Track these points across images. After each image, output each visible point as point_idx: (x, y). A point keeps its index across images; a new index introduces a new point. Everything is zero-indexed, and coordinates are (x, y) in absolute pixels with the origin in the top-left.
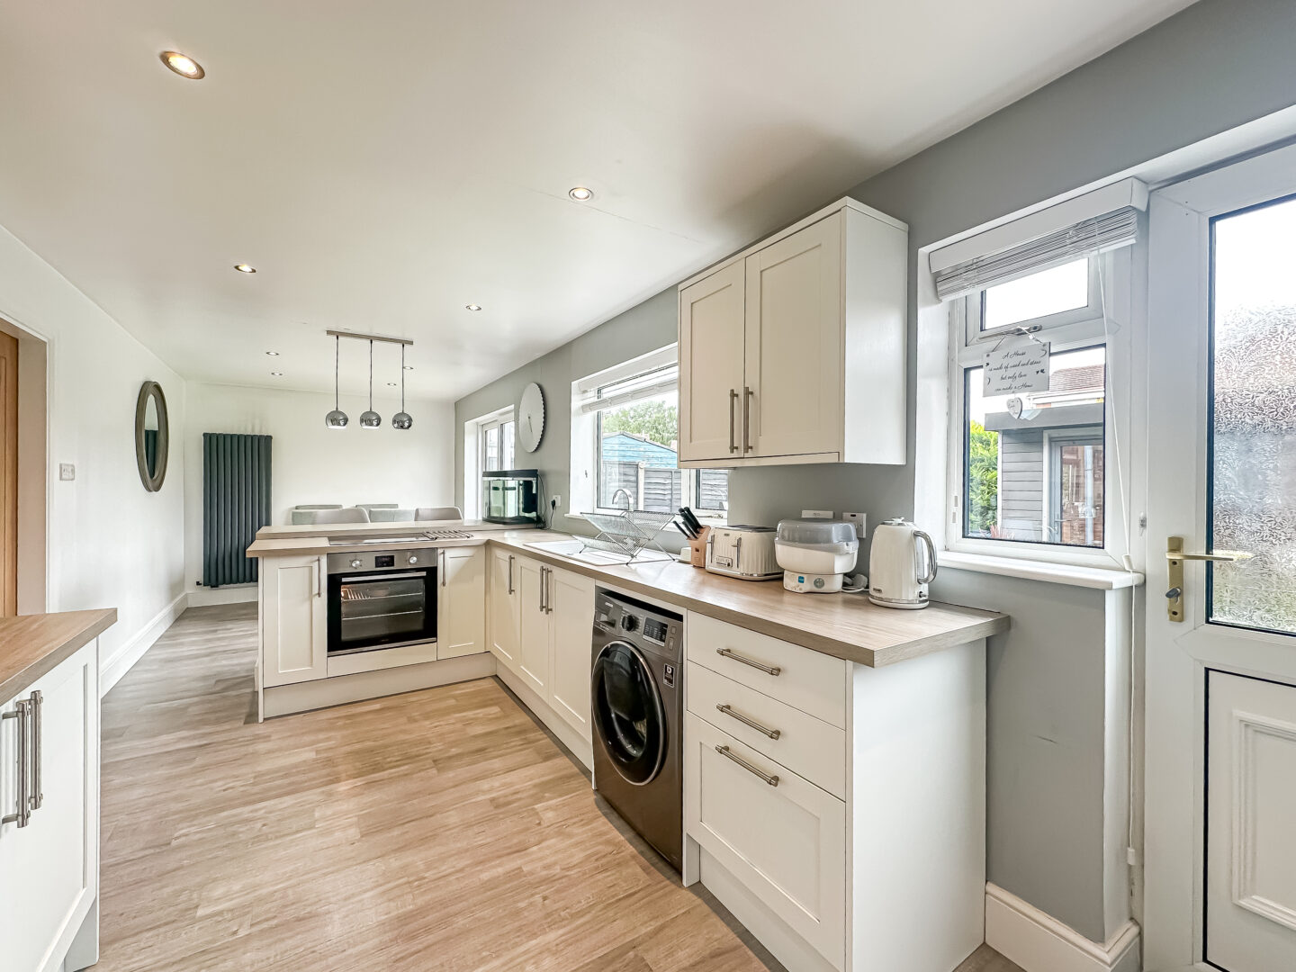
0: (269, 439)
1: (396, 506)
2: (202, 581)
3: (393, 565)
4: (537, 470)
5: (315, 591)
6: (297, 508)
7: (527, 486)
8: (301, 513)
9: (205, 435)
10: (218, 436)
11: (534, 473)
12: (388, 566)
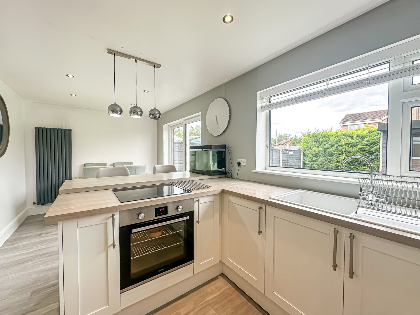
0: (70, 131)
1: (131, 163)
2: (36, 202)
3: (167, 213)
4: (226, 145)
5: (110, 242)
6: (85, 165)
7: (220, 153)
8: (88, 168)
9: (36, 128)
10: (43, 129)
11: (224, 146)
12: (163, 214)
